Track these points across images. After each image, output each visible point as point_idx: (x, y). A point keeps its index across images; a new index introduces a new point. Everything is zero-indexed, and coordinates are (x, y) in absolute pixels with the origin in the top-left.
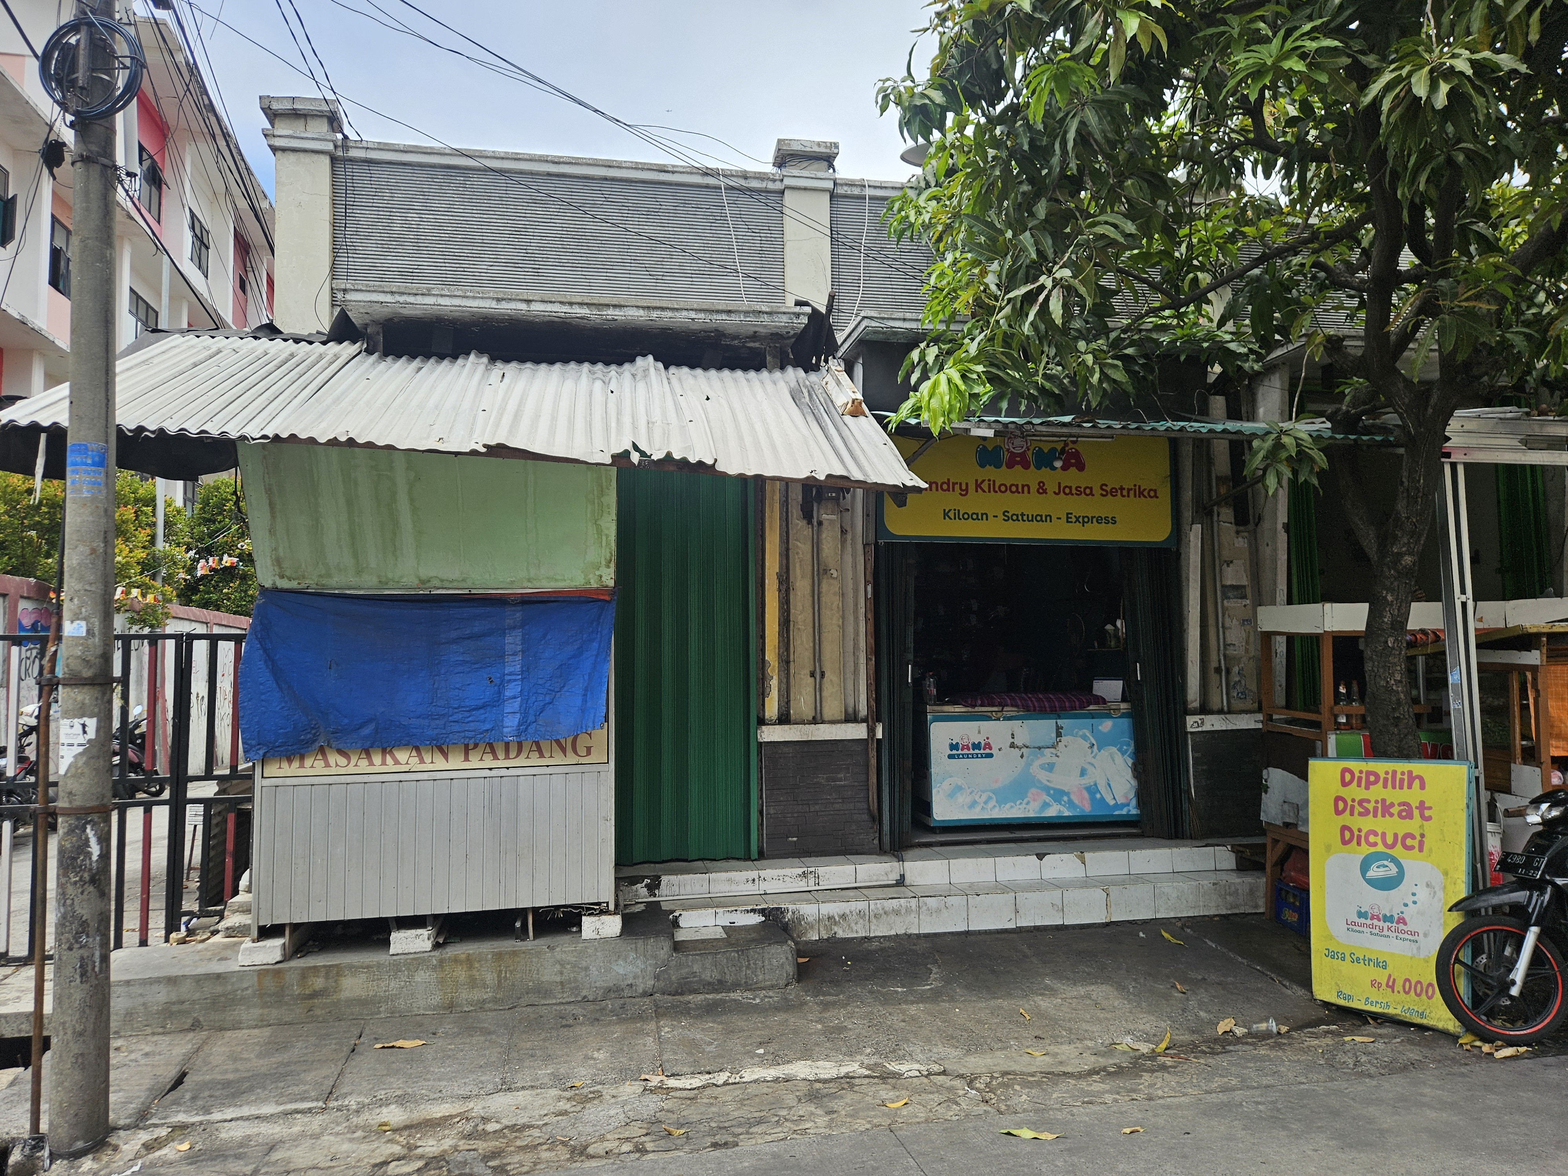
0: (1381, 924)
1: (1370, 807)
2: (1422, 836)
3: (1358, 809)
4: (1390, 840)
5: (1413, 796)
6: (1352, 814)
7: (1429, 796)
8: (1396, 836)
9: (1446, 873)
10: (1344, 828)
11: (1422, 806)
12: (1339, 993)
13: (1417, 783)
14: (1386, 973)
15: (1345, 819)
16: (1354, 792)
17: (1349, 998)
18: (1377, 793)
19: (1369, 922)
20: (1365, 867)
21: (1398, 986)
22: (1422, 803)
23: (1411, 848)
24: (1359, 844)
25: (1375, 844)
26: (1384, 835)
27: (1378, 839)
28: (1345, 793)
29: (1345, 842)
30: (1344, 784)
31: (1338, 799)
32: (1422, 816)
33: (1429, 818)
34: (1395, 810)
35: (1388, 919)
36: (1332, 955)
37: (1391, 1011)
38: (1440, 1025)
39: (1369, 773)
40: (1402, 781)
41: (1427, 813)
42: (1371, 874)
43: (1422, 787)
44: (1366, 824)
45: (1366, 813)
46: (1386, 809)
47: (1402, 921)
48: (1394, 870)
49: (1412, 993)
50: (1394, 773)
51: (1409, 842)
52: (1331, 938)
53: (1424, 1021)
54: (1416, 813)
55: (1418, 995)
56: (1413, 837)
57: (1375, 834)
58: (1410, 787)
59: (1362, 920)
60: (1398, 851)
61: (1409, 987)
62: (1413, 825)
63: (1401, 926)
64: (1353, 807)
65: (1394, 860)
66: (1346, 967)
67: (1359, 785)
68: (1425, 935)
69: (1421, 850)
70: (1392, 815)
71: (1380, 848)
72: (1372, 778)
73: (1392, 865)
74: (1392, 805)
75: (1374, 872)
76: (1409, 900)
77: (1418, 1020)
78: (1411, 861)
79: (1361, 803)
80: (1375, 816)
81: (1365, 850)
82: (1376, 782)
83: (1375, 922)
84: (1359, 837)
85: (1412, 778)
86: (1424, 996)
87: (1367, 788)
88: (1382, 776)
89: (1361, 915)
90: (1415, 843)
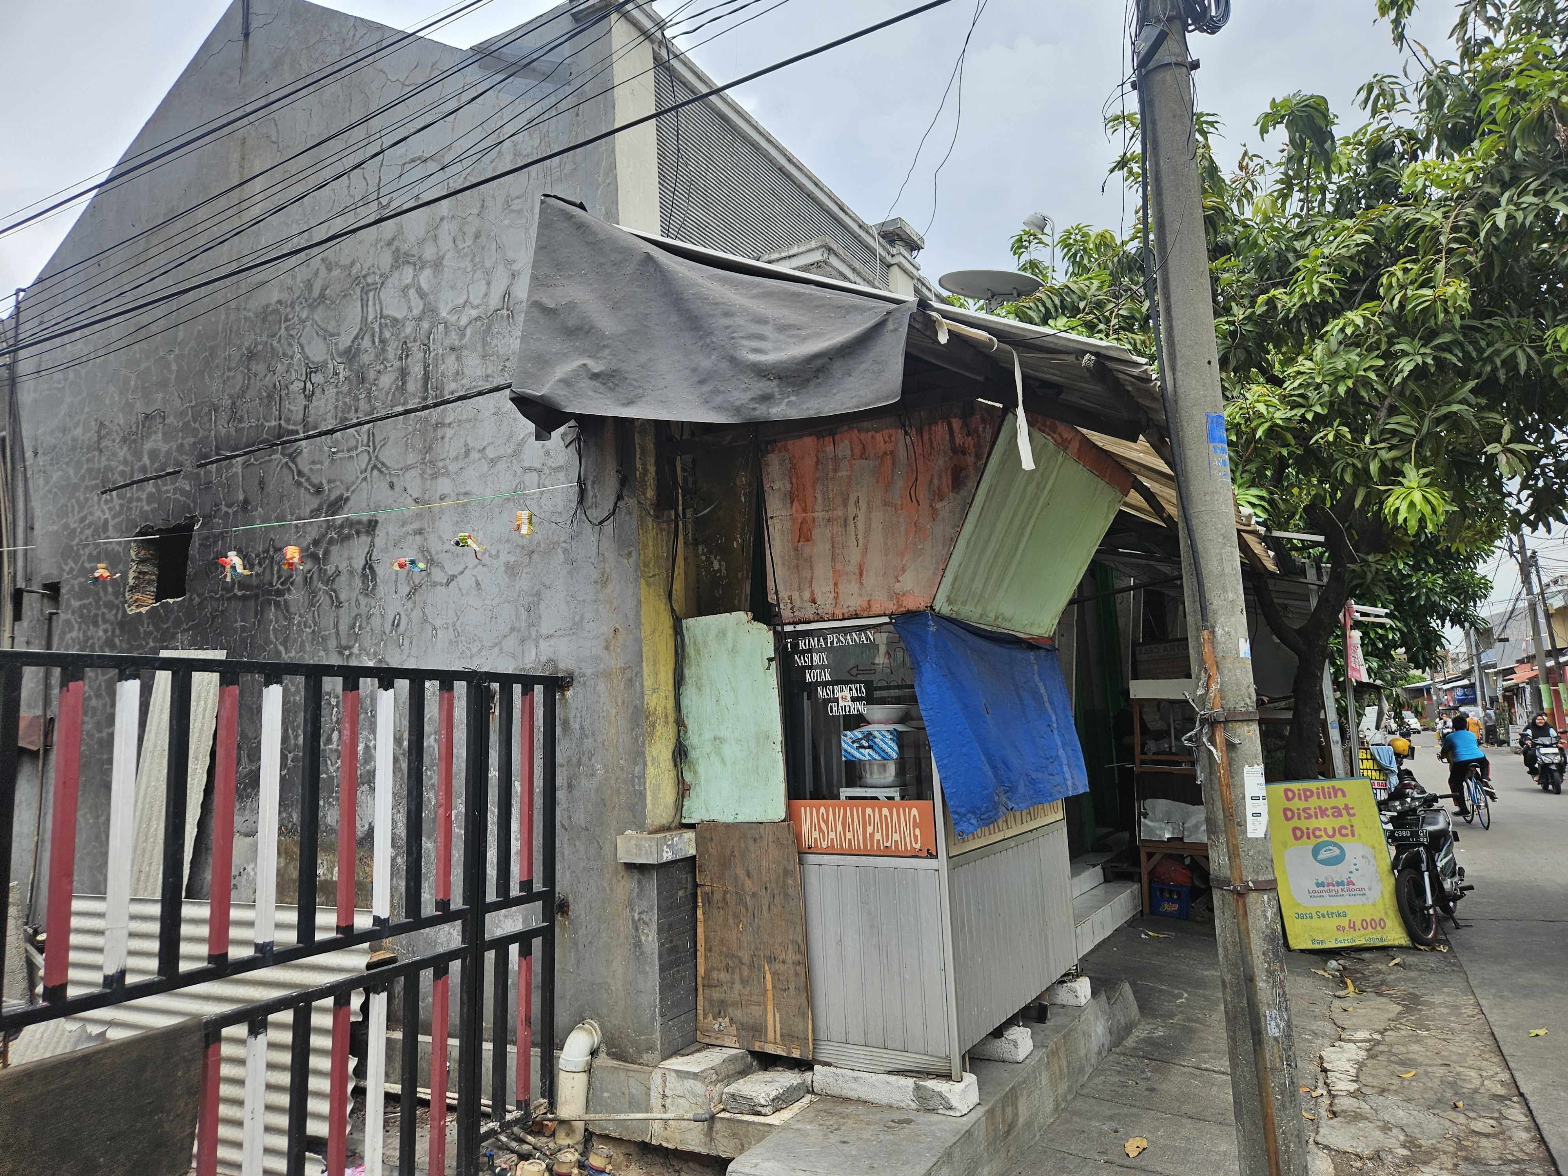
0: (1336, 888)
1: (1312, 812)
2: (1352, 826)
3: (1303, 815)
4: (1330, 832)
5: (1340, 802)
6: (1299, 818)
7: (1350, 801)
8: (1334, 829)
9: (1374, 848)
10: (1295, 829)
12: (1313, 941)
13: (1340, 794)
14: (1347, 919)
15: (1295, 822)
16: (1297, 804)
17: (1322, 942)
18: (1313, 802)
19: (1326, 888)
20: (1315, 852)
21: (1358, 925)
22: (1346, 806)
23: (1347, 835)
24: (1309, 838)
25: (1321, 836)
26: (1325, 830)
27: (1322, 833)
28: (1289, 805)
29: (1297, 838)
30: (1288, 799)
31: (1285, 810)
32: (1349, 814)
33: (1354, 815)
34: (1329, 812)
35: (1341, 883)
36: (1301, 916)
37: (1358, 943)
39: (1305, 791)
40: (1329, 793)
41: (1351, 812)
42: (1320, 857)
43: (1344, 795)
44: (1313, 823)
45: (1309, 817)
46: (1323, 812)
47: (1351, 883)
48: (1337, 851)
50: (1323, 788)
51: (1344, 831)
52: (1298, 905)
53: (1385, 943)
54: (1344, 812)
55: (1375, 928)
56: (1346, 828)
57: (1320, 830)
58: (1336, 796)
59: (1321, 888)
60: (1338, 839)
62: (1344, 820)
63: (1351, 887)
64: (1299, 814)
65: (1335, 844)
66: (1316, 923)
67: (1300, 799)
68: (1370, 889)
69: (1353, 836)
70: (1328, 816)
71: (1325, 838)
72: (1308, 793)
73: (1335, 848)
74: (1326, 809)
75: (1323, 855)
76: (1353, 868)
77: (1381, 944)
78: (1348, 844)
79: (1304, 810)
80: (1317, 818)
81: (1314, 841)
82: (1312, 795)
83: (1331, 888)
84: (1308, 834)
85: (1336, 791)
86: (1379, 928)
87: (1306, 800)
88: (1315, 791)
89: (1318, 885)
90: (1349, 832)
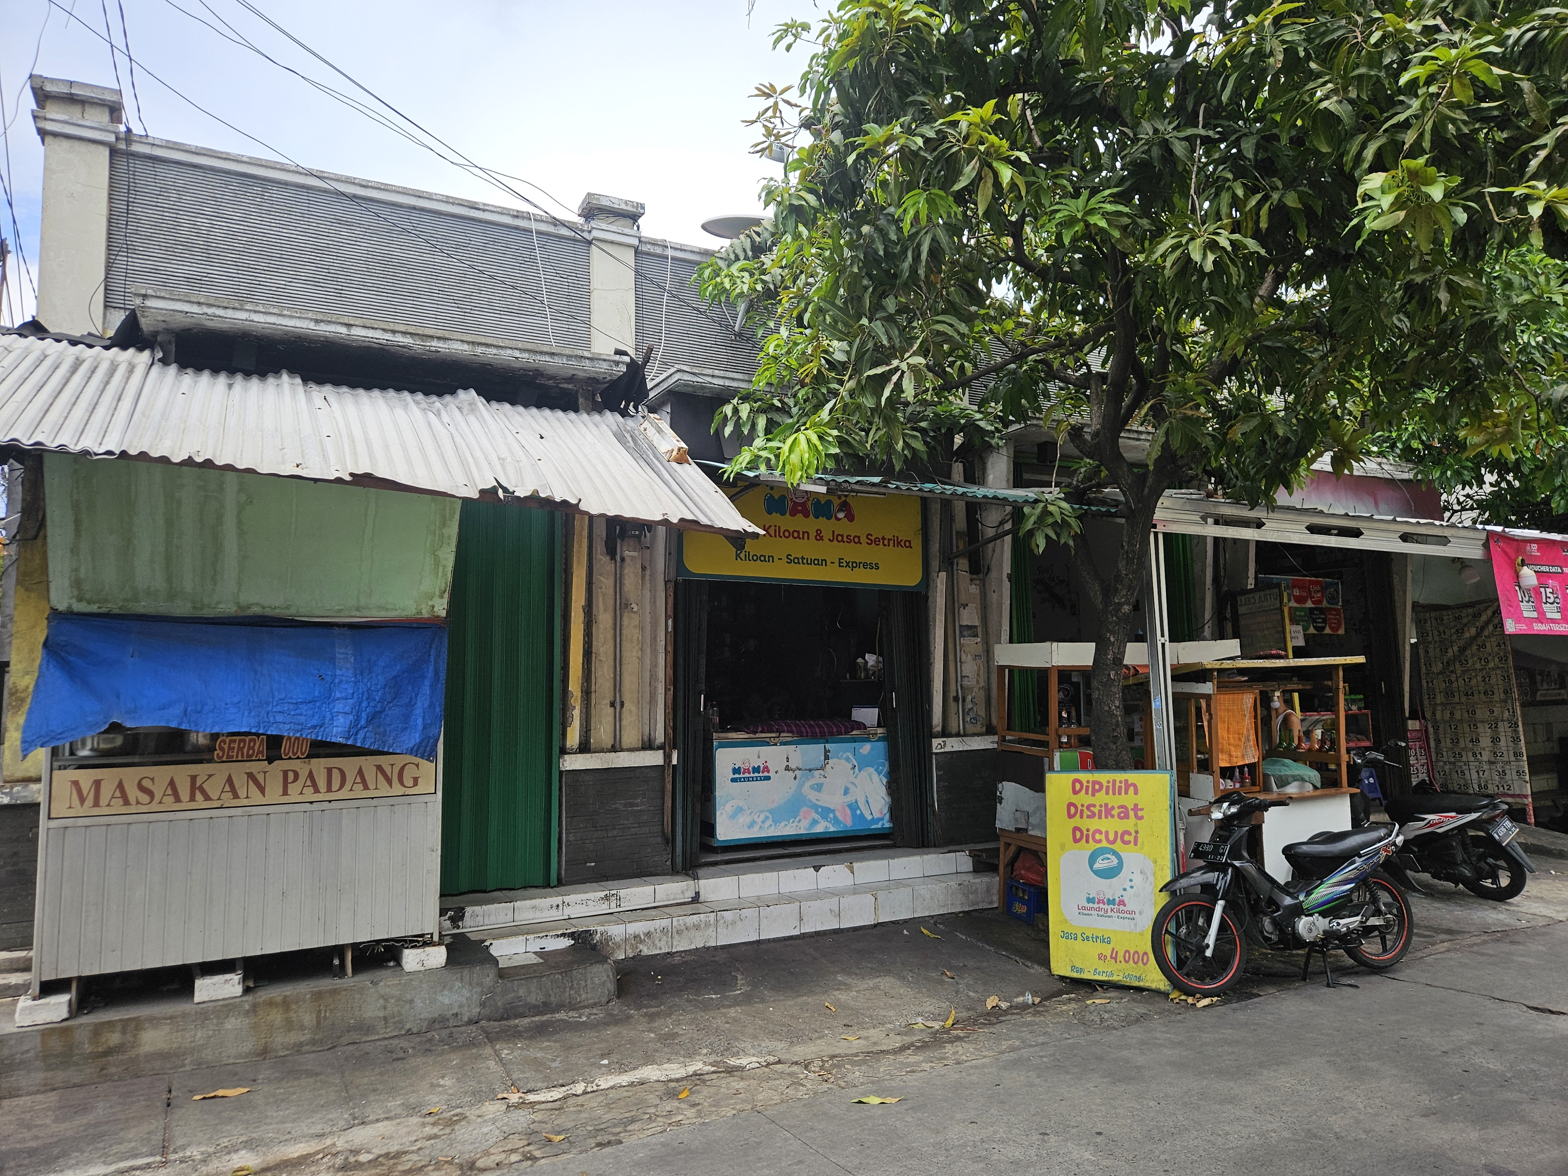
0: (1106, 906)
1: (1096, 810)
2: (1137, 832)
3: (1086, 813)
4: (1111, 837)
5: (1128, 800)
6: (1081, 817)
7: (1141, 800)
8: (1116, 833)
9: (1155, 862)
10: (1076, 829)
11: (1136, 808)
12: (1073, 968)
13: (1132, 789)
14: (1110, 947)
15: (1077, 821)
16: (1083, 799)
17: (1081, 970)
18: (1101, 798)
19: (1096, 906)
20: (1092, 860)
21: (1120, 957)
22: (1136, 805)
23: (1129, 843)
24: (1087, 842)
25: (1100, 841)
26: (1107, 833)
27: (1103, 837)
28: (1075, 799)
29: (1076, 841)
30: (1075, 792)
31: (1070, 805)
32: (1136, 816)
33: (1141, 818)
34: (1115, 812)
35: (1111, 902)
36: (1066, 936)
37: (1115, 978)
38: (1154, 986)
39: (1094, 783)
40: (1120, 787)
41: (1140, 814)
42: (1097, 866)
43: (1136, 793)
44: (1093, 824)
45: (1093, 815)
46: (1108, 811)
47: (1122, 903)
48: (1115, 861)
49: (1131, 961)
50: (1114, 781)
51: (1126, 838)
52: (1066, 921)
53: (1141, 984)
54: (1132, 813)
55: (1136, 963)
56: (1129, 834)
57: (1101, 833)
58: (1126, 793)
59: (1091, 905)
60: (1118, 846)
61: (1131, 957)
62: (1129, 824)
63: (1122, 907)
64: (1082, 811)
65: (1115, 853)
66: (1078, 945)
67: (1087, 793)
68: (1140, 913)
69: (1136, 844)
70: (1113, 816)
71: (1104, 844)
72: (1097, 787)
73: (1113, 858)
74: (1113, 808)
75: (1099, 864)
76: (1127, 885)
77: (1136, 984)
78: (1128, 854)
79: (1088, 807)
80: (1100, 818)
81: (1093, 846)
82: (1100, 790)
83: (1101, 905)
84: (1087, 836)
85: (1128, 785)
86: (1140, 963)
87: (1093, 795)
88: (1105, 784)
89: (1089, 900)
90: (1131, 838)
